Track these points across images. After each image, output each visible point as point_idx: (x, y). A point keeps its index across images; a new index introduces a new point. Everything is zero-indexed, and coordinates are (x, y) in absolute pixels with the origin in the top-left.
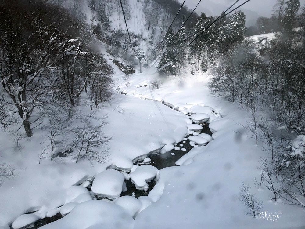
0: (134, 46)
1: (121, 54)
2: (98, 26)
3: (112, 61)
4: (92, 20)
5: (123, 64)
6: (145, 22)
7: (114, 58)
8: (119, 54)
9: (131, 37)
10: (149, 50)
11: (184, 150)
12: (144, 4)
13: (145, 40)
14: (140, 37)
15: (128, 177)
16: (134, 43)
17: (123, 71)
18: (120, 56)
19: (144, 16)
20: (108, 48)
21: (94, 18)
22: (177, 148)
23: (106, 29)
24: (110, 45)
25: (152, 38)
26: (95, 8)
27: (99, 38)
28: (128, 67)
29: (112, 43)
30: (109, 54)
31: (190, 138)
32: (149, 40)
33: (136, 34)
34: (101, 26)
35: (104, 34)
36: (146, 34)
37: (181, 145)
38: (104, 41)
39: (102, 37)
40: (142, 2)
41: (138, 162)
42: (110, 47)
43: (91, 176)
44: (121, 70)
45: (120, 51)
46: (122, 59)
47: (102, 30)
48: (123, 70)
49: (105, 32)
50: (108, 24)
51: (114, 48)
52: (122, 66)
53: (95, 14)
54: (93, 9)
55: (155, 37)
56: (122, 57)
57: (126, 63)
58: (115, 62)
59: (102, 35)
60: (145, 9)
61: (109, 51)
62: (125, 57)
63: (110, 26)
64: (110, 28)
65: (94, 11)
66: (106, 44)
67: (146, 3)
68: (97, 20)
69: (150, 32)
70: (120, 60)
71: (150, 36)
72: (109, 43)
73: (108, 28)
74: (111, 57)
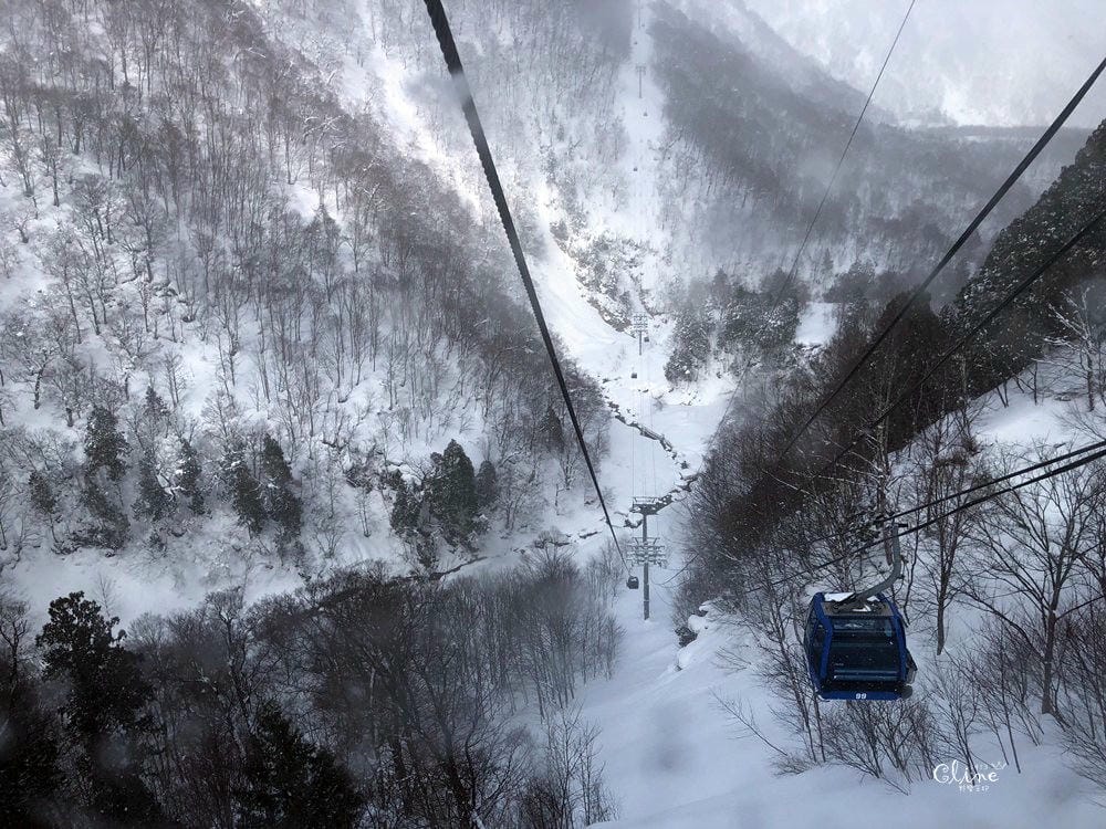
0: (631, 267)
1: (605, 286)
2: (562, 227)
3: (587, 298)
4: (547, 206)
5: (608, 307)
6: (658, 210)
7: (590, 292)
8: (601, 286)
9: (627, 248)
10: (662, 277)
12: (660, 156)
13: (654, 252)
14: (643, 248)
16: (632, 260)
17: (606, 321)
18: (604, 290)
19: (657, 193)
20: (580, 273)
21: (552, 202)
23: (576, 231)
24: (584, 266)
25: (669, 249)
26: (554, 179)
27: (563, 248)
28: (616, 314)
29: (589, 264)
30: (580, 285)
31: (673, 494)
32: (663, 254)
33: (637, 242)
34: (568, 224)
35: (571, 241)
36: (659, 239)
37: (665, 499)
38: (573, 255)
39: (568, 246)
40: (655, 150)
42: (584, 272)
44: (603, 318)
45: (604, 281)
46: (607, 296)
47: (570, 230)
48: (608, 318)
49: (575, 237)
50: (582, 222)
51: (593, 274)
52: (606, 310)
53: (555, 193)
54: (551, 181)
55: (677, 246)
56: (606, 293)
57: (614, 306)
58: (594, 302)
59: (568, 243)
60: (659, 170)
61: (582, 279)
62: (612, 293)
63: (585, 227)
64: (587, 231)
65: (554, 186)
66: (575, 262)
67: (665, 151)
68: (560, 209)
69: (667, 234)
70: (603, 299)
71: (665, 244)
72: (583, 263)
73: (582, 230)
74: (585, 290)
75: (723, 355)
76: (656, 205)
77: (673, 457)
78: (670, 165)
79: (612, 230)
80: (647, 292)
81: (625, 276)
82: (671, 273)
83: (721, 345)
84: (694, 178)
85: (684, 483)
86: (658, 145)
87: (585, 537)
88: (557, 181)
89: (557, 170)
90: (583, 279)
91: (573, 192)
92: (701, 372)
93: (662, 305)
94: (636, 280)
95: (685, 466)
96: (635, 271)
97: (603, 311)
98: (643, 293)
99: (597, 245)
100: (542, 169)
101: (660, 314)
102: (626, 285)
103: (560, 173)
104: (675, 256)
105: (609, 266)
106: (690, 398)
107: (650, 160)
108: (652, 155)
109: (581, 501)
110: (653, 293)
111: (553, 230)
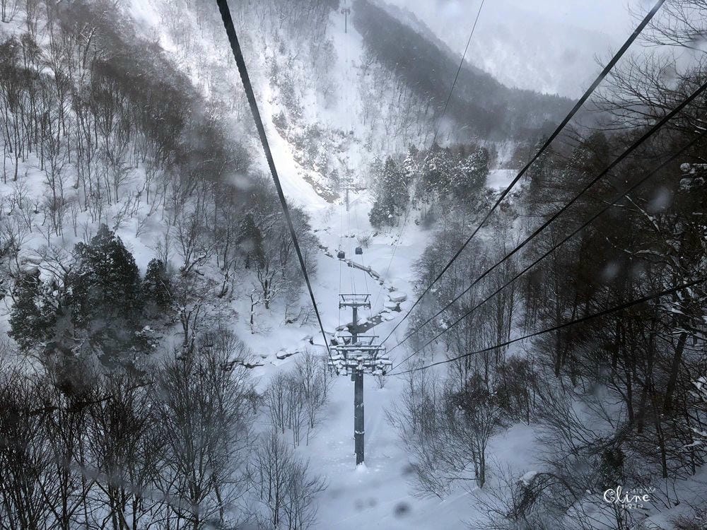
0: (339, 152)
1: (318, 165)
2: (282, 118)
3: (303, 175)
4: (270, 102)
5: (320, 182)
6: (360, 110)
7: (305, 171)
8: (314, 165)
9: (336, 137)
10: (364, 160)
11: (375, 323)
12: (361, 72)
13: (359, 141)
14: (349, 137)
15: (333, 338)
16: (340, 147)
17: (319, 194)
18: (317, 168)
19: (359, 97)
20: (296, 154)
21: (275, 99)
22: (370, 322)
23: (294, 121)
24: (300, 149)
25: (370, 139)
26: (276, 81)
27: (283, 135)
28: (327, 188)
29: (304, 147)
30: (297, 164)
31: (382, 314)
33: (344, 131)
34: (287, 115)
35: (290, 129)
36: (362, 131)
37: (374, 320)
38: (291, 141)
39: (287, 133)
40: (357, 68)
41: (340, 329)
42: (300, 153)
43: (311, 336)
44: (316, 192)
45: (317, 161)
46: (319, 173)
47: (288, 121)
48: (320, 192)
49: (293, 126)
50: (299, 114)
51: (307, 155)
52: (318, 185)
53: (277, 92)
54: (274, 83)
55: (376, 137)
56: (319, 171)
57: (325, 182)
58: (308, 179)
59: (286, 131)
60: (361, 81)
61: (298, 160)
62: (324, 171)
63: (301, 117)
64: (302, 120)
65: (276, 87)
66: (293, 147)
67: (365, 68)
68: (280, 105)
69: (368, 127)
70: (316, 176)
71: (367, 136)
72: (299, 146)
73: (298, 120)
74: (301, 169)
75: (420, 205)
76: (359, 106)
77: (381, 284)
78: (369, 79)
79: (324, 122)
80: (353, 171)
81: (334, 159)
82: (371, 158)
83: (419, 195)
84: (388, 88)
85: (394, 305)
86: (359, 63)
87: (282, 358)
88: (278, 82)
89: (279, 75)
90: (300, 159)
91: (292, 91)
92: (402, 218)
93: (364, 182)
94: (343, 162)
95: (392, 290)
96: (343, 155)
97: (316, 186)
98: (349, 172)
99: (311, 132)
100: (266, 74)
101: (363, 189)
102: (335, 164)
103: (281, 78)
104: (374, 144)
105: (321, 150)
106: (393, 240)
107: (354, 73)
108: (355, 71)
109: (281, 319)
110: (357, 173)
111: (275, 120)
